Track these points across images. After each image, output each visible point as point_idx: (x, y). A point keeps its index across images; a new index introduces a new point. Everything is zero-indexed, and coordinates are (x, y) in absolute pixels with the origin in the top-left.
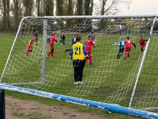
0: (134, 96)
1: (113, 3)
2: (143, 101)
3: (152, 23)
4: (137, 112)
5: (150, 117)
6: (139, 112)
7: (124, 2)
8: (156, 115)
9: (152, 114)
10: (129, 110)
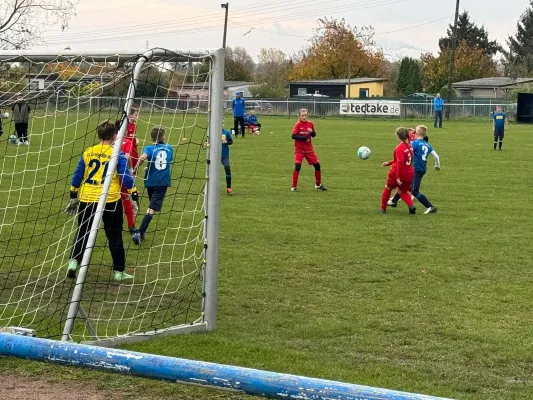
0: (79, 301)
1: (15, 12)
2: (106, 313)
3: (132, 75)
4: (76, 352)
5: (114, 364)
6: (79, 352)
7: (51, 7)
8: (132, 356)
9: (118, 355)
10: (49, 346)
